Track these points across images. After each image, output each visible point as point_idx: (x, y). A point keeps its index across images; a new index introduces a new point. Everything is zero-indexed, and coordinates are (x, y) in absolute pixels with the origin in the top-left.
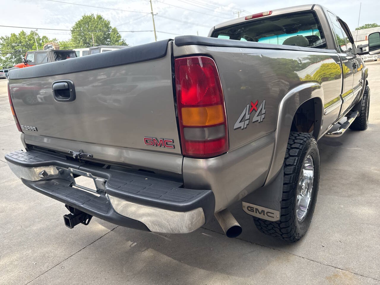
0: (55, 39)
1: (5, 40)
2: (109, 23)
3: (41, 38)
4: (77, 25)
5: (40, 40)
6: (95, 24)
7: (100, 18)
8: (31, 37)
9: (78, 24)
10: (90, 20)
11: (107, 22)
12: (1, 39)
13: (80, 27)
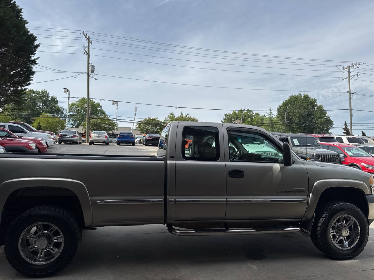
0: (265, 115)
1: (228, 116)
2: (315, 101)
3: (254, 114)
4: (283, 104)
5: (253, 116)
6: (300, 102)
7: (306, 97)
8: (246, 114)
9: (285, 103)
10: (296, 99)
11: (314, 100)
12: (225, 115)
13: (285, 106)
